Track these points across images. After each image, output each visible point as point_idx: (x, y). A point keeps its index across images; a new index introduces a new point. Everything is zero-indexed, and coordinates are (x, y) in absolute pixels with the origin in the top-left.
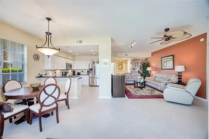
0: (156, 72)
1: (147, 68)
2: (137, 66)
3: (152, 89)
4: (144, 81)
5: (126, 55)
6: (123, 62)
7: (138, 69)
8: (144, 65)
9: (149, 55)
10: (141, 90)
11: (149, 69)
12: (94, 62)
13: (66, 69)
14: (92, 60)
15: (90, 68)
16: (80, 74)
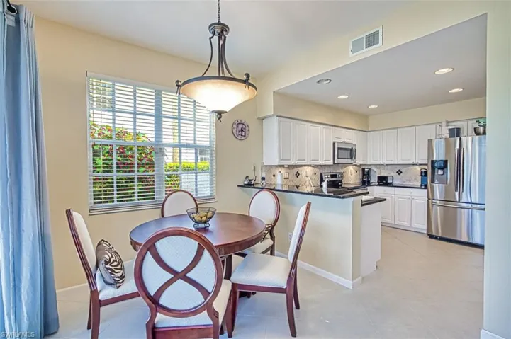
12: (459, 129)
13: (334, 163)
14: (444, 124)
15: (435, 159)
16: (391, 183)
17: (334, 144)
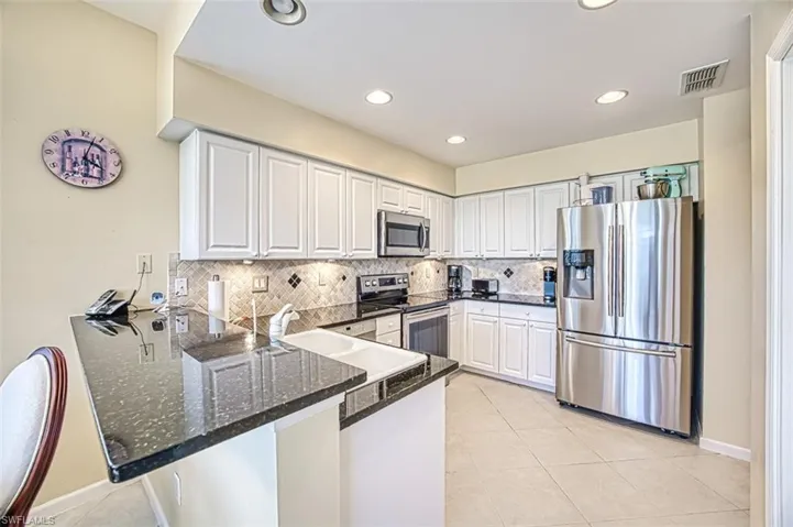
12: (609, 189)
13: (379, 256)
14: (584, 180)
15: (567, 248)
16: (495, 294)
17: (379, 215)
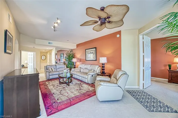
0: (81, 63)
1: (72, 59)
2: (63, 57)
3: (79, 82)
4: (71, 74)
5: (49, 43)
6: (47, 52)
7: (63, 60)
8: (69, 56)
9: (74, 47)
10: (67, 86)
11: (74, 60)
